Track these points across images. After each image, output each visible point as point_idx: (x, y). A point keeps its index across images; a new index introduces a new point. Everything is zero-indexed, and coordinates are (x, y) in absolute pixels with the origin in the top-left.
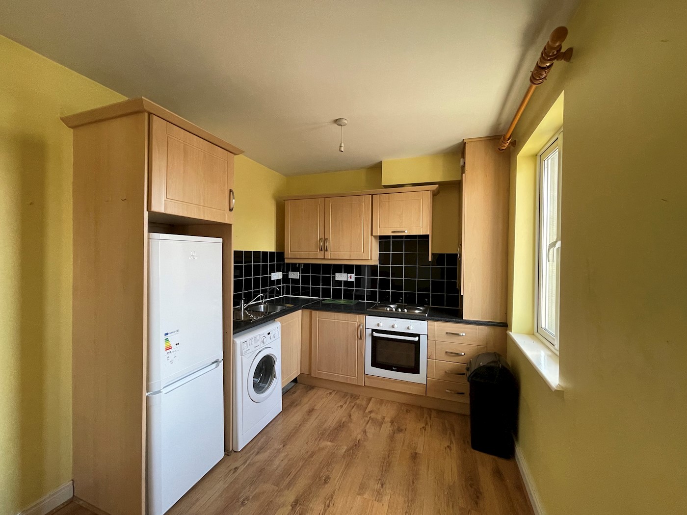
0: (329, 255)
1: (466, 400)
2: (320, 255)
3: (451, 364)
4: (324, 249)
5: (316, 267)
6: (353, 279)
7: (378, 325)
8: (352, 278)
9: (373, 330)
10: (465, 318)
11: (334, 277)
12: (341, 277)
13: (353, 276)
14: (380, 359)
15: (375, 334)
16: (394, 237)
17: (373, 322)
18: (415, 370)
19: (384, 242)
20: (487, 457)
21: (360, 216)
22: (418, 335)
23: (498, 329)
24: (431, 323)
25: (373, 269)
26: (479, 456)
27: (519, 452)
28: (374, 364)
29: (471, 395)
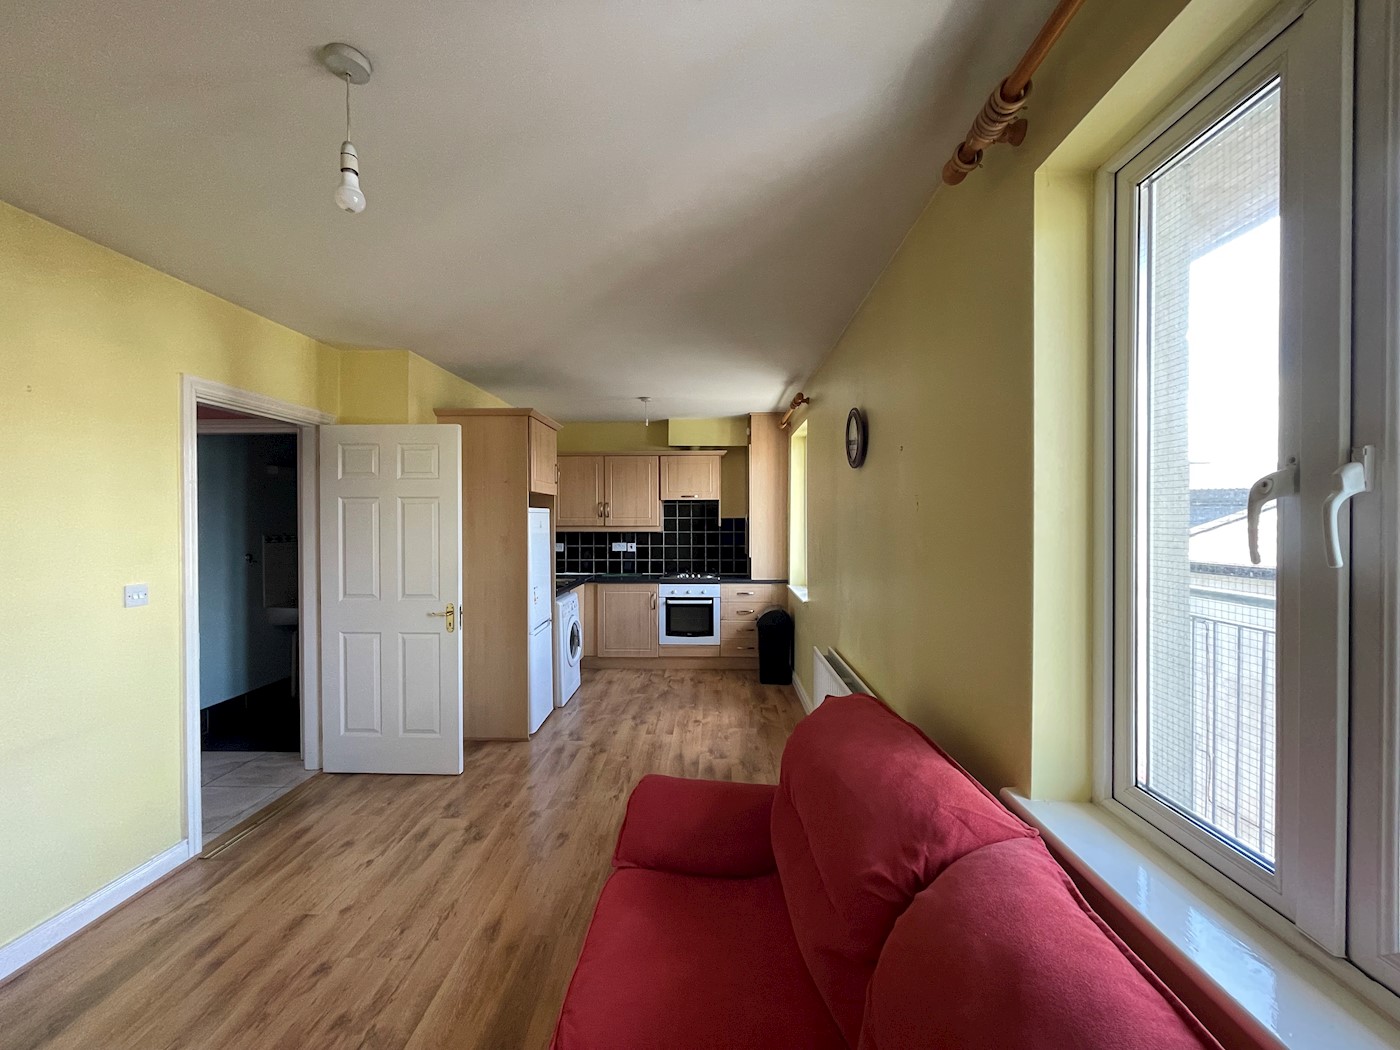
0: (610, 521)
1: (756, 654)
2: (600, 522)
3: (742, 622)
4: (604, 515)
5: (587, 537)
6: (634, 550)
7: (672, 593)
8: (633, 547)
9: (667, 598)
10: (753, 578)
11: (611, 548)
12: (618, 547)
13: (634, 545)
14: (673, 628)
15: (670, 602)
16: (680, 501)
17: (665, 591)
18: (710, 633)
19: (669, 507)
20: (773, 687)
21: (647, 479)
22: (712, 599)
23: (780, 585)
24: (722, 585)
25: (656, 536)
26: (765, 686)
27: (795, 677)
28: (669, 632)
29: (760, 648)
